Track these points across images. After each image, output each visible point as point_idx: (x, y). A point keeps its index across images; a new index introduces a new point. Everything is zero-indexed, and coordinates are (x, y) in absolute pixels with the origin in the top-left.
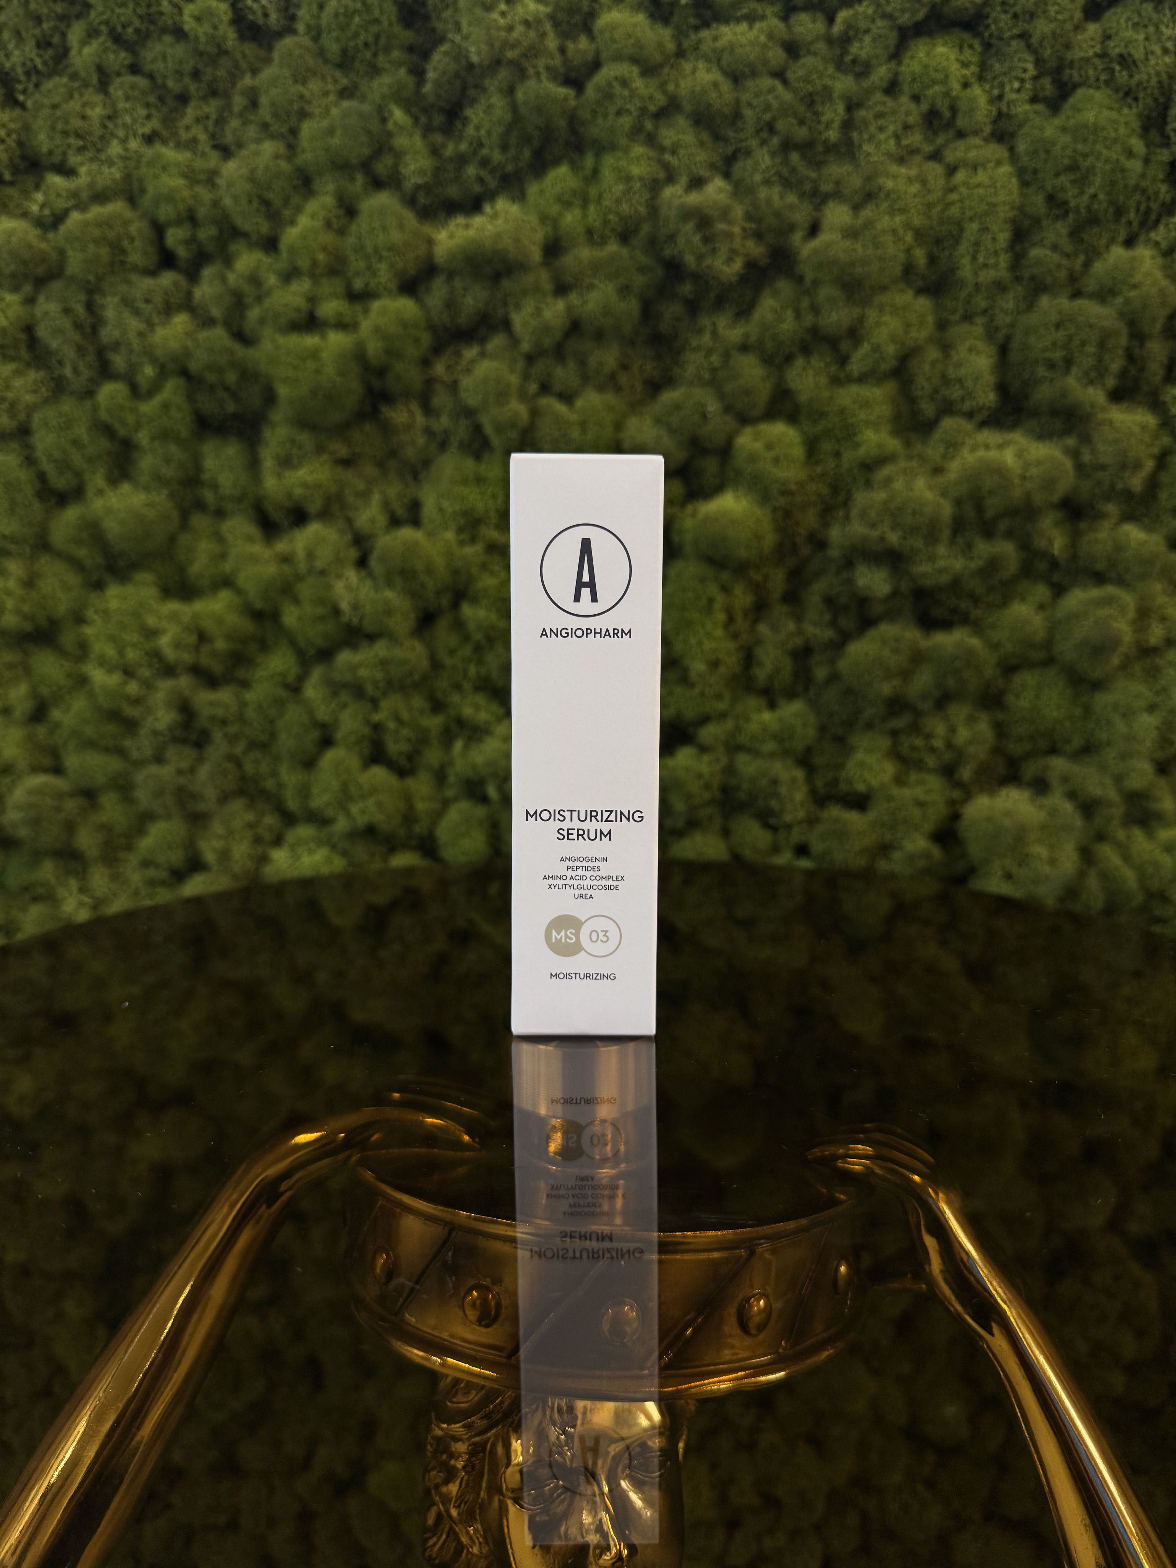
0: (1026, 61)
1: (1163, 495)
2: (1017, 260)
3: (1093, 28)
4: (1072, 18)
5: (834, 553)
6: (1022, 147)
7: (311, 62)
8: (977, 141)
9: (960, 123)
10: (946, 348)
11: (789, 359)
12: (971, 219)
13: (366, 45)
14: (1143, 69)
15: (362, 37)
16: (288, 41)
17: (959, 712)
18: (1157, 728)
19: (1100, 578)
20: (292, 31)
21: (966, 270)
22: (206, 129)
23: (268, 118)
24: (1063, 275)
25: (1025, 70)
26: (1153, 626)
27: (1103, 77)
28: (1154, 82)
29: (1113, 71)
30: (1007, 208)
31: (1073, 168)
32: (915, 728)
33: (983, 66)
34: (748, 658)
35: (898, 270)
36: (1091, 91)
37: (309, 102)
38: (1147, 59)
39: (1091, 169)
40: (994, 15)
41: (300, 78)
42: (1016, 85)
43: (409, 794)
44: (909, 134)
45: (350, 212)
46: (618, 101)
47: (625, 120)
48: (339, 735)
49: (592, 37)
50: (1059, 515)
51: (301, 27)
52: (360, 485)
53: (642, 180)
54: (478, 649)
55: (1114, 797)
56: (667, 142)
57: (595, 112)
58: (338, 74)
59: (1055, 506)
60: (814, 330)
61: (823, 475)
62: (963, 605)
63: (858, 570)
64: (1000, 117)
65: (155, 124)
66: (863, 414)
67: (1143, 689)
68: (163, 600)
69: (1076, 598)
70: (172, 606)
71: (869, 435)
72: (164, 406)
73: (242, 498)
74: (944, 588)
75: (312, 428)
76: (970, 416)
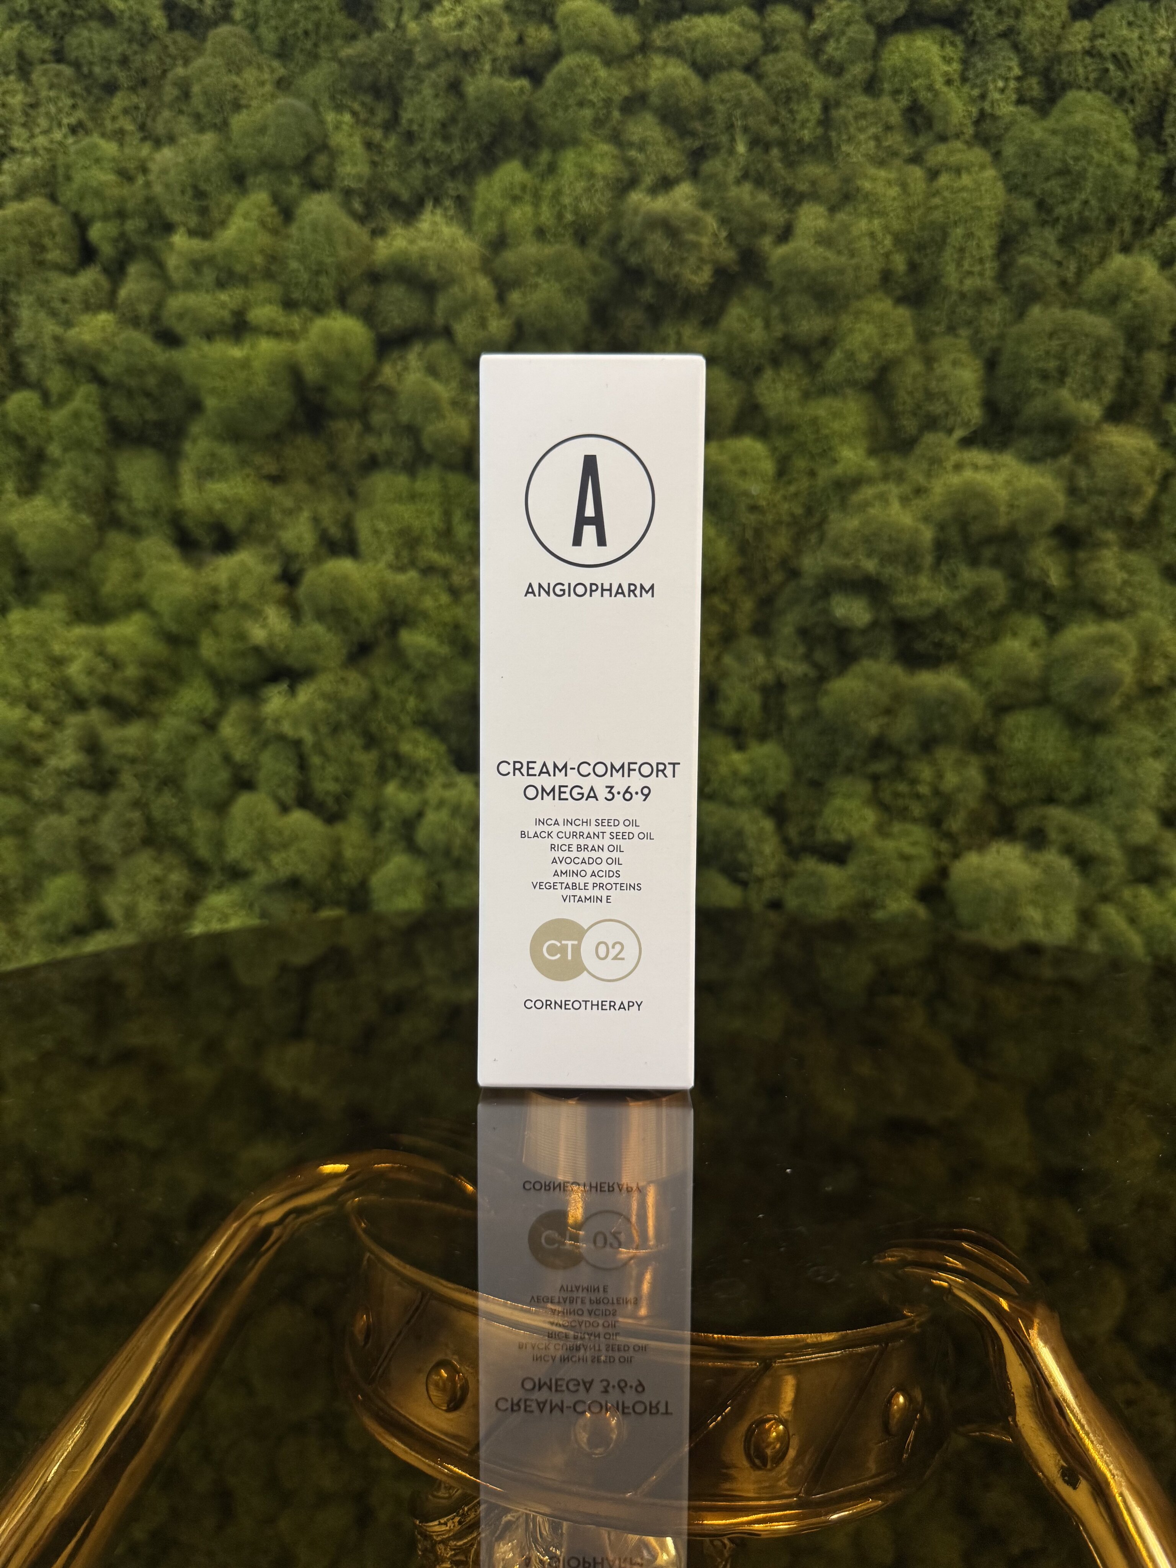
0: (1010, 59)
1: (1165, 520)
2: (1005, 268)
3: (1083, 28)
4: (1060, 14)
5: (808, 582)
6: (1006, 150)
7: (245, 50)
8: (959, 144)
9: (939, 126)
10: (929, 360)
11: (758, 371)
12: (955, 223)
13: (306, 33)
14: (1138, 70)
15: (301, 25)
16: (224, 30)
17: (946, 755)
18: (1164, 775)
19: (1101, 613)
20: (227, 18)
21: (951, 278)
22: (134, 120)
23: (201, 109)
24: (1053, 281)
25: (1010, 69)
26: (1156, 664)
27: (1095, 77)
28: (1149, 84)
29: (1105, 72)
30: (993, 213)
31: (1064, 172)
32: (899, 772)
33: (966, 63)
34: (711, 693)
35: (875, 278)
36: (1082, 93)
37: (243, 92)
38: (1142, 60)
39: (1082, 174)
40: (978, 11)
41: (235, 66)
42: (1000, 84)
43: (337, 842)
44: (889, 135)
45: (287, 213)
46: (580, 90)
47: (587, 113)
48: (261, 776)
49: (554, 27)
50: (1052, 542)
51: (237, 14)
52: (289, 503)
53: (605, 178)
54: (421, 678)
55: (1115, 853)
56: (635, 138)
57: (555, 104)
58: (276, 64)
59: (1049, 534)
60: (785, 339)
61: (795, 495)
62: (949, 639)
63: (835, 600)
64: (982, 118)
65: (81, 115)
66: (836, 425)
67: (1147, 732)
68: (69, 624)
69: (1075, 635)
70: (79, 631)
71: (845, 452)
72: (75, 415)
73: (157, 512)
74: (927, 621)
75: (237, 439)
76: (951, 431)
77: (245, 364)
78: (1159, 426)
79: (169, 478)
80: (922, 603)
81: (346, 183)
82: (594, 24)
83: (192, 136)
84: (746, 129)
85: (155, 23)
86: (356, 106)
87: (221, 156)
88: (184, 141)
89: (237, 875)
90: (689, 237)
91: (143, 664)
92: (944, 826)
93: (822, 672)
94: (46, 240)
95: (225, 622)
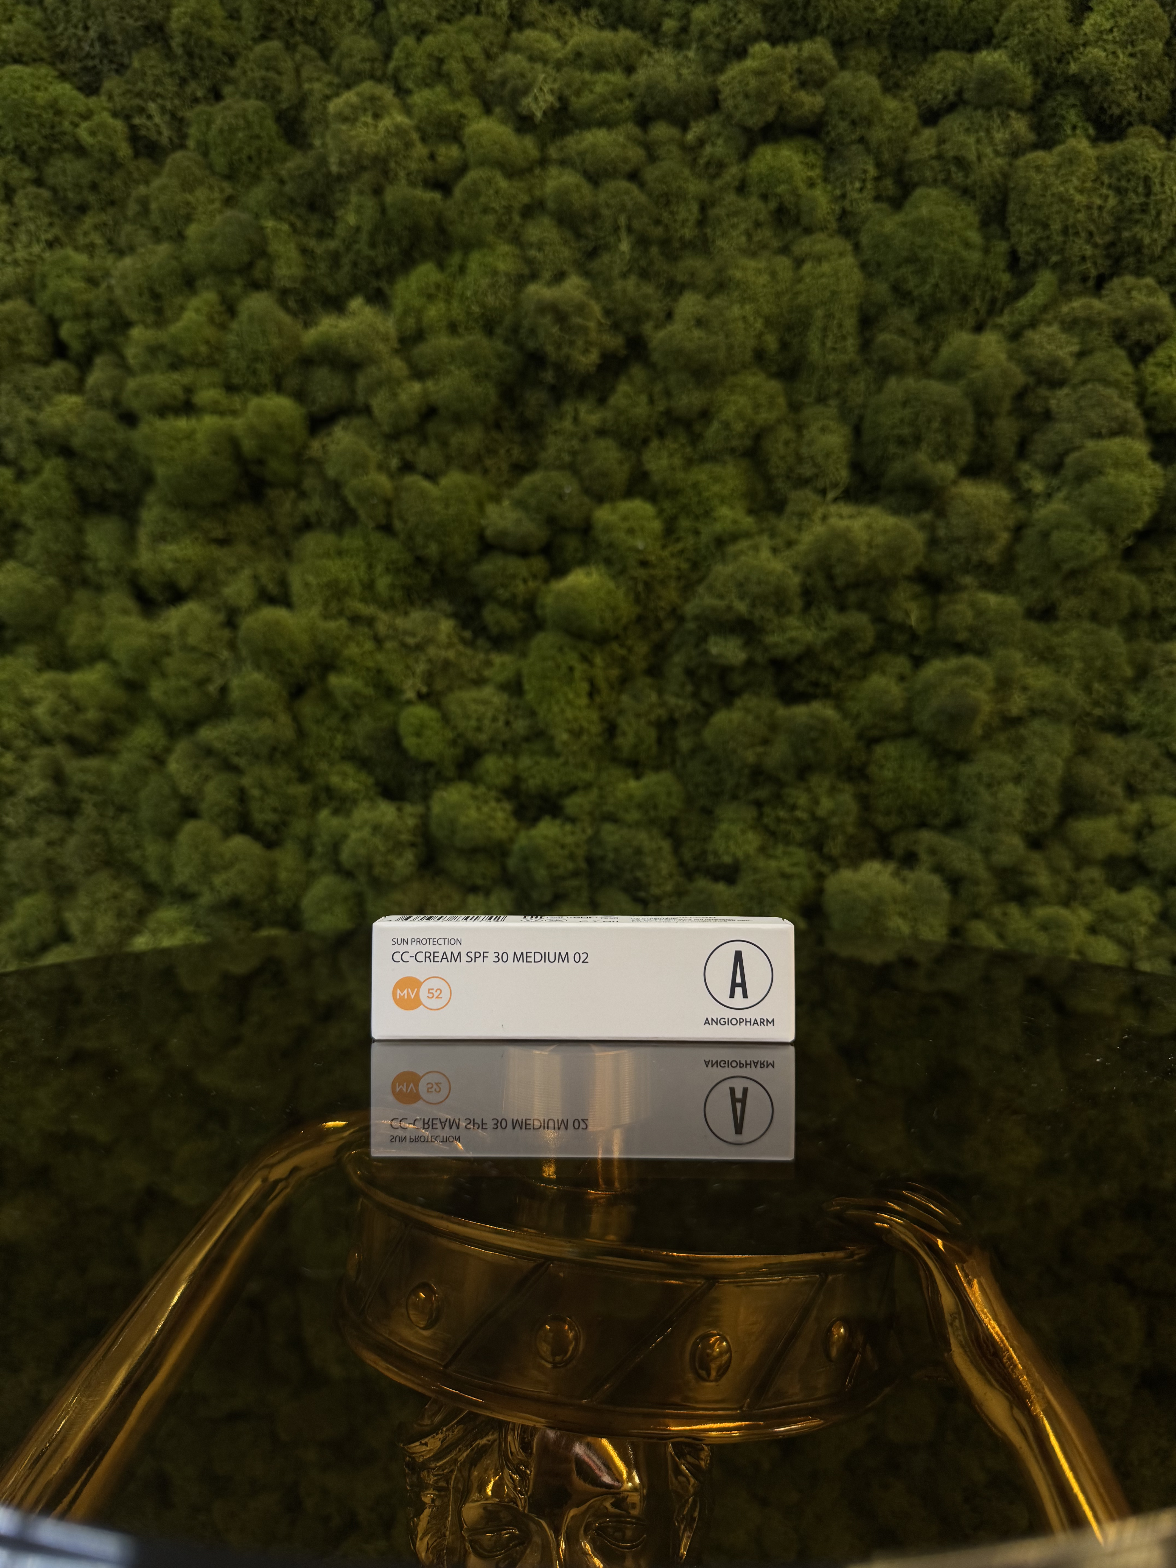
0: (866, 163)
1: (1020, 567)
2: (865, 346)
3: (928, 133)
4: (908, 124)
5: (691, 625)
6: (865, 239)
7: (198, 173)
8: (821, 236)
9: (805, 220)
10: (799, 428)
11: (646, 442)
12: (817, 305)
13: (250, 158)
14: (978, 170)
15: (245, 152)
16: (178, 156)
17: (820, 782)
18: (1025, 800)
19: (960, 648)
20: (183, 146)
21: (816, 354)
22: (103, 235)
23: (158, 223)
24: (912, 357)
25: (865, 172)
26: (1016, 696)
27: (941, 177)
28: (988, 181)
29: (949, 172)
30: (852, 295)
31: (912, 259)
32: (778, 798)
33: (827, 169)
34: (611, 730)
35: (748, 356)
36: (929, 190)
37: (194, 208)
38: (980, 161)
39: (930, 261)
40: (833, 122)
41: (188, 186)
42: (857, 185)
43: (273, 865)
44: (759, 231)
45: (231, 310)
46: (483, 200)
47: (491, 219)
48: (204, 806)
49: (463, 147)
50: (917, 588)
51: (191, 143)
52: (232, 562)
53: (507, 275)
54: (346, 717)
55: (982, 872)
56: (534, 239)
57: (462, 212)
58: (226, 185)
59: (909, 578)
60: (667, 413)
61: (682, 552)
62: (824, 678)
63: (712, 639)
64: (844, 214)
65: (56, 231)
66: (716, 488)
67: (1007, 759)
68: (39, 670)
69: (934, 668)
70: (48, 676)
71: (724, 511)
72: (45, 487)
73: (117, 572)
74: (799, 659)
75: (186, 506)
76: (823, 492)
77: (190, 435)
78: (1013, 483)
79: (130, 541)
80: (792, 641)
81: (282, 283)
82: (496, 143)
83: (150, 246)
84: (630, 229)
85: (121, 154)
86: (292, 218)
87: (174, 263)
88: (143, 250)
89: (185, 896)
90: (577, 320)
91: (102, 708)
92: (826, 850)
93: (710, 709)
94: (23, 336)
95: (171, 664)
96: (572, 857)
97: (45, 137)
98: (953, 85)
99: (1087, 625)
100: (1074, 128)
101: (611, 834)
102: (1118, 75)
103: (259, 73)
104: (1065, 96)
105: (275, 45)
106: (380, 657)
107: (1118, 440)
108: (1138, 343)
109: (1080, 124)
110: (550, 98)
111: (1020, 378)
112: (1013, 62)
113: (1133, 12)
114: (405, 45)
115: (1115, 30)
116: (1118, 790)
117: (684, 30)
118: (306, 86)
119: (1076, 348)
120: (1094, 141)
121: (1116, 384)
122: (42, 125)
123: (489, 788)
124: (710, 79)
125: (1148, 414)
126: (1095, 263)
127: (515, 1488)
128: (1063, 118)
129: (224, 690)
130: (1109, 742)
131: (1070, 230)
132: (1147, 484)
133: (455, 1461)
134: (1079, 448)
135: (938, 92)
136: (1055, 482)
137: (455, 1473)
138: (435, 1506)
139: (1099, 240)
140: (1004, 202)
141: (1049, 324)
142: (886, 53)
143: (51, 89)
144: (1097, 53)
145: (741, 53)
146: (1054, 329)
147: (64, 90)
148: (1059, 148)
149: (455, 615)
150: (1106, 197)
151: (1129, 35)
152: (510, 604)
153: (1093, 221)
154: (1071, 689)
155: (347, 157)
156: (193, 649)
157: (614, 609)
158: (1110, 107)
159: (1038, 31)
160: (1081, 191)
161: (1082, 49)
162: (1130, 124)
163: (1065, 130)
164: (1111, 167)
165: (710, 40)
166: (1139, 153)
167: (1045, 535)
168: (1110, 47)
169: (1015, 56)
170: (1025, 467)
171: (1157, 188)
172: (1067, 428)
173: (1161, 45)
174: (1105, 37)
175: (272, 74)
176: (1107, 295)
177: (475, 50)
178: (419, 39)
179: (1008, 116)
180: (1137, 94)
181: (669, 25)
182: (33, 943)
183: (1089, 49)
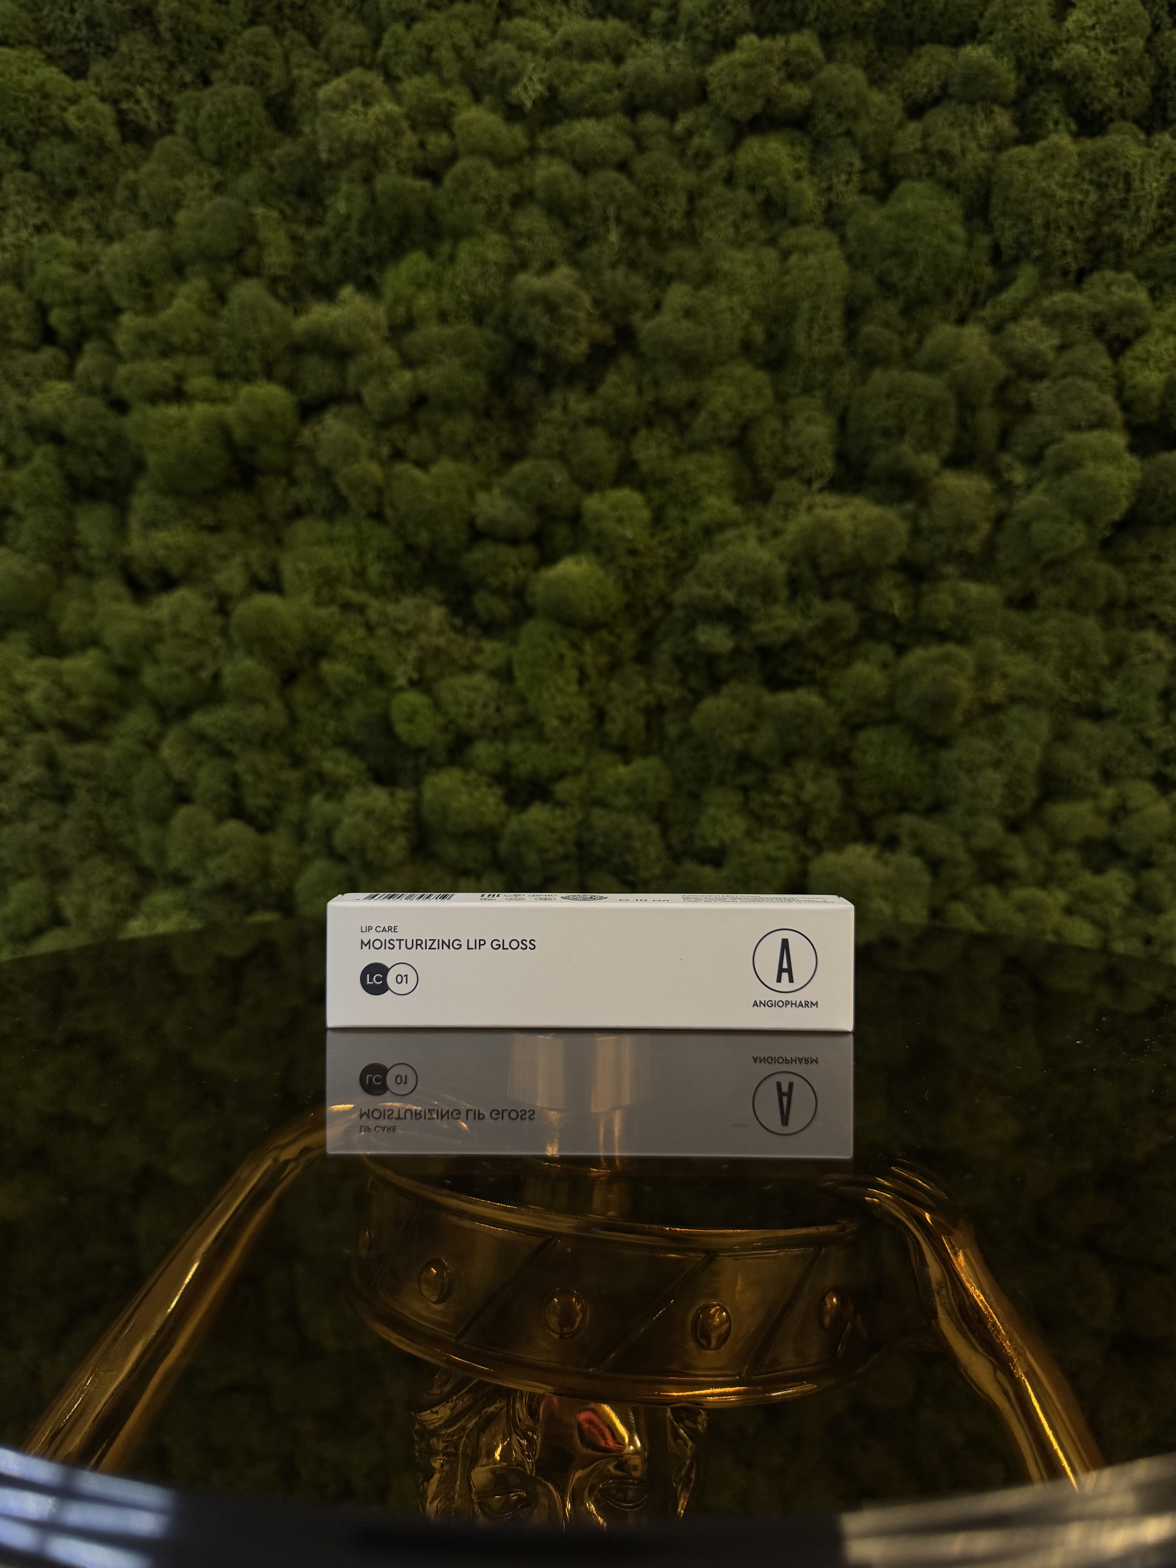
0: (852, 156)
1: (1001, 556)
2: (851, 337)
3: (913, 127)
4: (893, 118)
5: (679, 613)
6: (850, 232)
7: (187, 158)
8: (808, 228)
9: (792, 212)
10: (786, 419)
11: (634, 431)
12: (803, 297)
13: (239, 144)
14: (962, 165)
15: (234, 138)
16: (167, 141)
17: (805, 768)
18: (1004, 784)
19: (942, 637)
20: (171, 132)
21: (802, 346)
22: (91, 220)
23: (147, 209)
24: (896, 349)
25: (851, 165)
26: (995, 683)
27: (925, 170)
28: (973, 175)
29: (933, 166)
30: (837, 287)
31: (896, 253)
32: (764, 784)
33: (813, 160)
34: (600, 716)
35: (735, 347)
36: (913, 183)
37: (183, 195)
38: (964, 155)
39: (914, 254)
40: (820, 115)
41: (177, 172)
42: (844, 177)
43: (266, 850)
44: (747, 223)
45: (221, 297)
46: (473, 189)
47: (480, 208)
48: (197, 792)
49: (452, 135)
50: (900, 578)
51: (179, 128)
52: (223, 549)
53: (497, 264)
54: (338, 704)
55: (961, 855)
56: (524, 229)
57: (452, 201)
58: (214, 170)
59: (893, 568)
60: (656, 403)
61: (670, 540)
62: (809, 666)
63: (700, 628)
64: (830, 207)
65: (44, 216)
66: (703, 478)
67: (987, 745)
68: (31, 657)
69: (916, 656)
70: (40, 662)
71: (712, 501)
72: (36, 473)
73: (109, 558)
74: (785, 647)
75: (178, 493)
76: (809, 482)
77: (181, 423)
78: (994, 473)
79: (121, 528)
80: (778, 630)
81: (272, 271)
82: (485, 132)
83: (139, 232)
84: (619, 220)
85: (109, 139)
86: (282, 205)
87: (164, 250)
88: (132, 236)
89: (178, 880)
90: (566, 311)
91: (95, 694)
92: (809, 834)
93: (698, 696)
94: (12, 322)
95: (163, 650)
96: (562, 841)
97: (32, 121)
98: (938, 79)
99: (1065, 614)
100: (1056, 123)
101: (601, 819)
102: (1099, 71)
103: (249, 59)
104: (1048, 91)
105: (263, 30)
106: (372, 644)
107: (1096, 433)
108: (1117, 337)
109: (1062, 120)
110: (539, 87)
111: (1002, 371)
112: (997, 58)
113: (1115, 9)
114: (395, 32)
115: (1097, 27)
116: (1094, 775)
117: (673, 20)
118: (296, 72)
119: (1056, 342)
120: (1076, 136)
121: (1095, 378)
122: (29, 109)
123: (480, 773)
124: (698, 70)
125: (1126, 406)
126: (1076, 257)
127: (523, 1452)
128: (1046, 113)
129: (216, 677)
130: (1085, 728)
131: (1052, 226)
132: (1125, 477)
133: (464, 1428)
134: (1060, 440)
135: (924, 85)
136: (1035, 474)
137: (464, 1439)
138: (444, 1471)
139: (1080, 235)
140: (987, 197)
141: (1031, 318)
142: (872, 45)
143: (38, 72)
144: (1079, 49)
145: (729, 45)
146: (1036, 322)
147: (51, 74)
148: (1043, 143)
149: (446, 602)
150: (1087, 193)
151: (1111, 32)
152: (500, 592)
153: (1075, 216)
154: (1050, 676)
155: (337, 145)
156: (185, 635)
157: (603, 597)
158: (1091, 103)
159: (1022, 27)
160: (1063, 186)
161: (1064, 45)
162: (1111, 120)
163: (1047, 125)
164: (1092, 163)
165: (699, 31)
166: (1120, 150)
167: (1026, 526)
168: (1092, 44)
169: (999, 51)
170: (1006, 458)
171: (1137, 184)
172: (1047, 420)
173: (1142, 43)
174: (1087, 33)
175: (260, 60)
176: (1087, 290)
177: (464, 38)
178: (408, 27)
179: (992, 111)
180: (1117, 91)
181: (658, 15)
182: (27, 927)
183: (1072, 45)
